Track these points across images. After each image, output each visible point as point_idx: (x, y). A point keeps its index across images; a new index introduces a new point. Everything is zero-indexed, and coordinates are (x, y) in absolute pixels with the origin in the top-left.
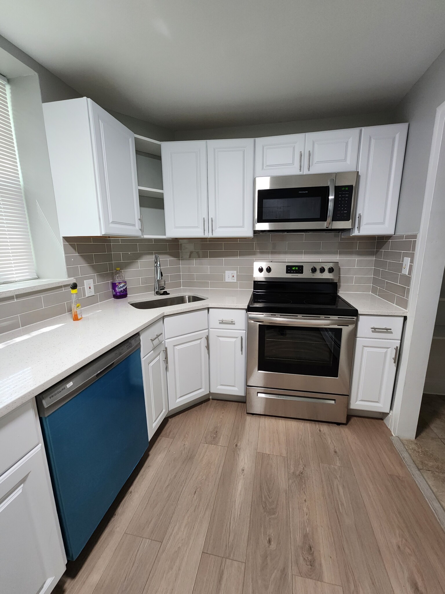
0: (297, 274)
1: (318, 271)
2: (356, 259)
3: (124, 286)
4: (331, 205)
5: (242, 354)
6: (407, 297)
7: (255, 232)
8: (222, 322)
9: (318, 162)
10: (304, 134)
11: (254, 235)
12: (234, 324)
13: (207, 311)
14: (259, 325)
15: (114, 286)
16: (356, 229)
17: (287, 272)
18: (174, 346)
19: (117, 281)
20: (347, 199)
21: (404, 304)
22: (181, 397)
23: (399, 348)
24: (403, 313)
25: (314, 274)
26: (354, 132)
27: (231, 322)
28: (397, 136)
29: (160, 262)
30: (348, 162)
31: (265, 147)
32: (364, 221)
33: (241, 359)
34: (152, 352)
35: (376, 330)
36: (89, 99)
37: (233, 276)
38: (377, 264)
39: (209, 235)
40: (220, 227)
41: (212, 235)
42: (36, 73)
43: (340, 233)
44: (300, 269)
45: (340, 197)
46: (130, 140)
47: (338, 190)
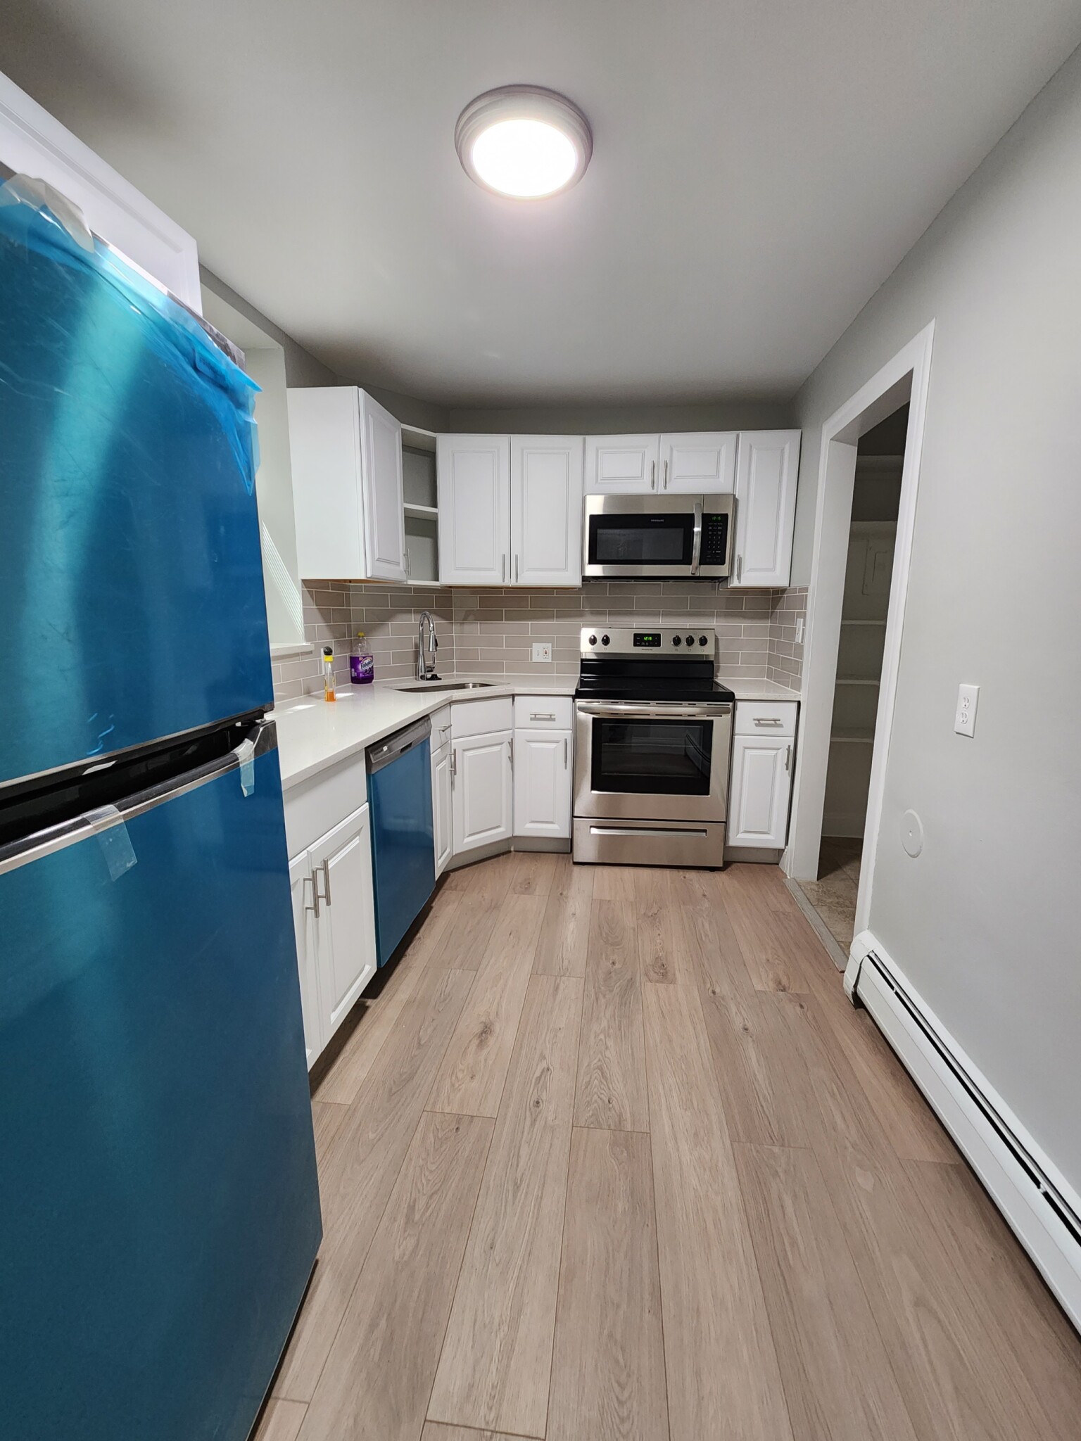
0: (651, 648)
1: (684, 643)
2: (743, 624)
3: (369, 663)
4: (697, 540)
5: (566, 768)
6: (801, 675)
7: (585, 579)
8: (535, 718)
9: (678, 477)
10: (657, 435)
11: (583, 584)
12: (554, 720)
13: (511, 699)
14: (594, 719)
15: (354, 662)
16: (735, 577)
17: (635, 645)
18: (464, 750)
19: (359, 654)
20: (720, 533)
21: (797, 685)
22: (470, 835)
23: (792, 748)
24: (795, 697)
25: (677, 648)
26: (727, 437)
27: (549, 717)
28: (787, 447)
29: (433, 624)
30: (722, 479)
31: (600, 451)
32: (746, 565)
33: (564, 776)
34: (439, 750)
35: (762, 722)
36: (361, 390)
37: (546, 653)
38: (774, 632)
39: (511, 582)
40: (530, 570)
41: (517, 581)
42: (281, 347)
43: (717, 584)
44: (656, 640)
45: (710, 530)
46: (397, 434)
47: (706, 518)
